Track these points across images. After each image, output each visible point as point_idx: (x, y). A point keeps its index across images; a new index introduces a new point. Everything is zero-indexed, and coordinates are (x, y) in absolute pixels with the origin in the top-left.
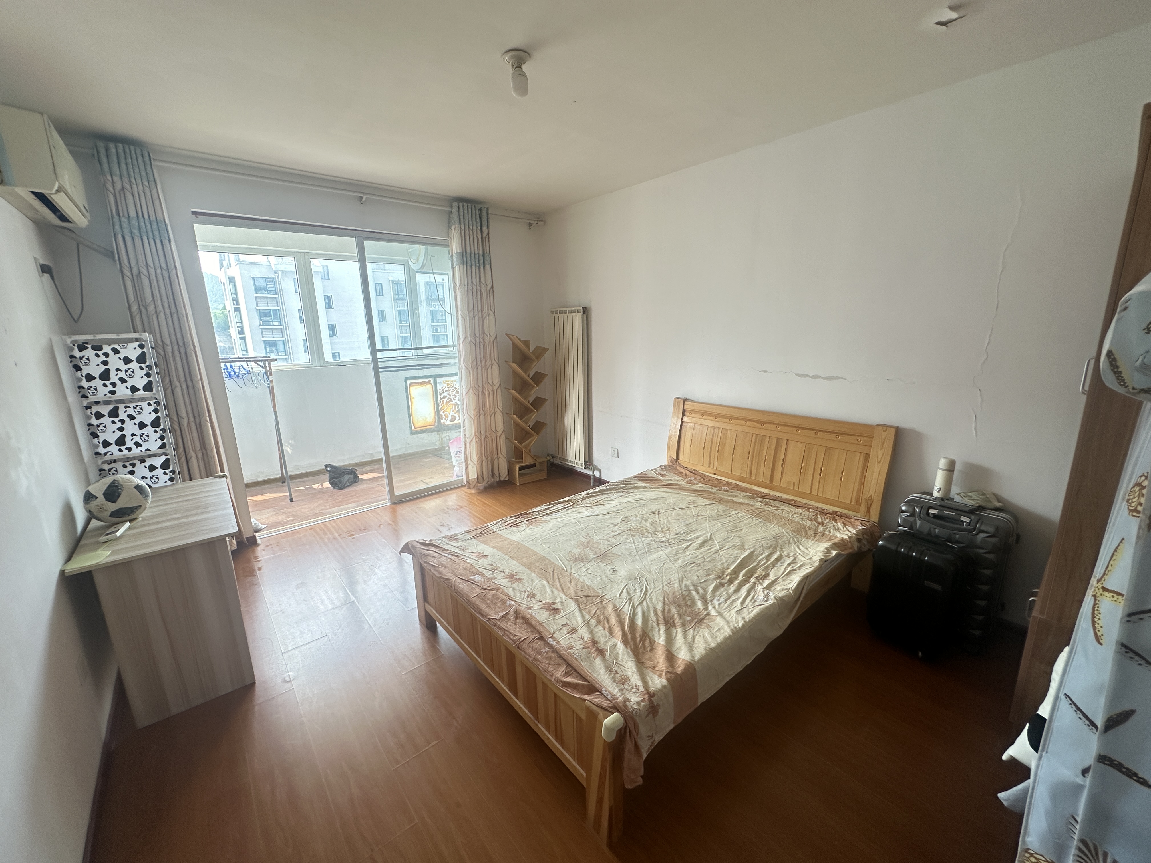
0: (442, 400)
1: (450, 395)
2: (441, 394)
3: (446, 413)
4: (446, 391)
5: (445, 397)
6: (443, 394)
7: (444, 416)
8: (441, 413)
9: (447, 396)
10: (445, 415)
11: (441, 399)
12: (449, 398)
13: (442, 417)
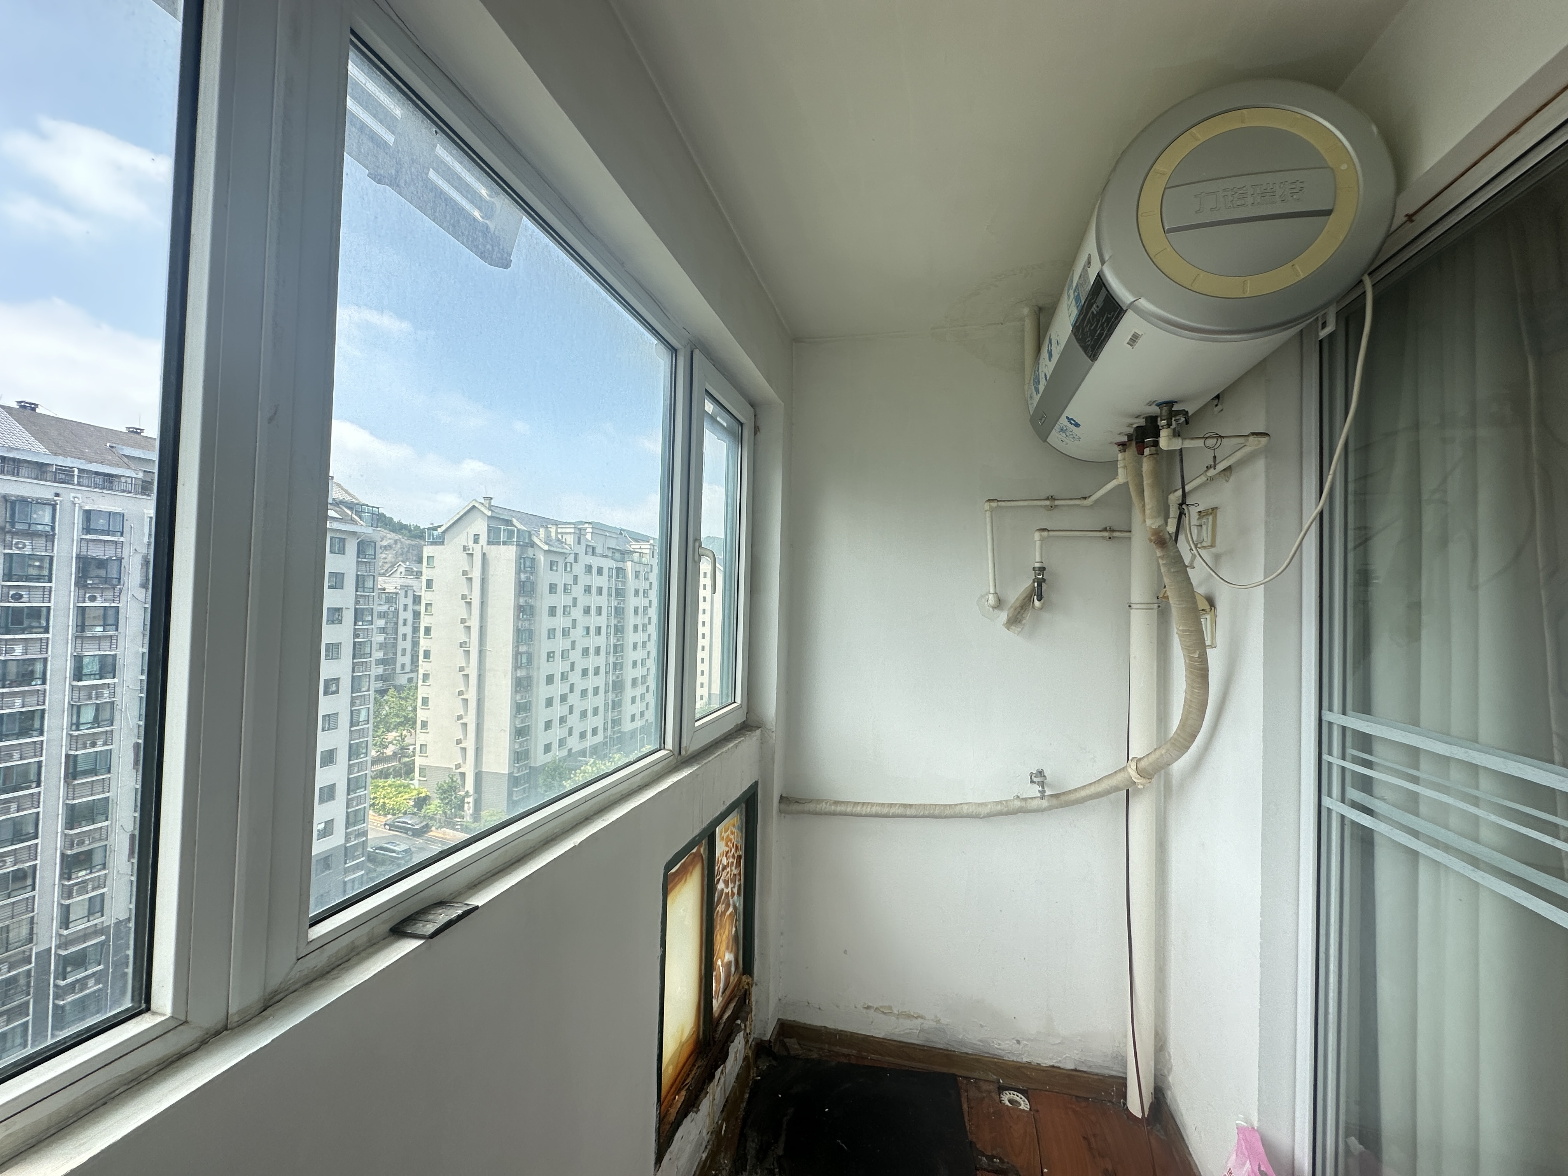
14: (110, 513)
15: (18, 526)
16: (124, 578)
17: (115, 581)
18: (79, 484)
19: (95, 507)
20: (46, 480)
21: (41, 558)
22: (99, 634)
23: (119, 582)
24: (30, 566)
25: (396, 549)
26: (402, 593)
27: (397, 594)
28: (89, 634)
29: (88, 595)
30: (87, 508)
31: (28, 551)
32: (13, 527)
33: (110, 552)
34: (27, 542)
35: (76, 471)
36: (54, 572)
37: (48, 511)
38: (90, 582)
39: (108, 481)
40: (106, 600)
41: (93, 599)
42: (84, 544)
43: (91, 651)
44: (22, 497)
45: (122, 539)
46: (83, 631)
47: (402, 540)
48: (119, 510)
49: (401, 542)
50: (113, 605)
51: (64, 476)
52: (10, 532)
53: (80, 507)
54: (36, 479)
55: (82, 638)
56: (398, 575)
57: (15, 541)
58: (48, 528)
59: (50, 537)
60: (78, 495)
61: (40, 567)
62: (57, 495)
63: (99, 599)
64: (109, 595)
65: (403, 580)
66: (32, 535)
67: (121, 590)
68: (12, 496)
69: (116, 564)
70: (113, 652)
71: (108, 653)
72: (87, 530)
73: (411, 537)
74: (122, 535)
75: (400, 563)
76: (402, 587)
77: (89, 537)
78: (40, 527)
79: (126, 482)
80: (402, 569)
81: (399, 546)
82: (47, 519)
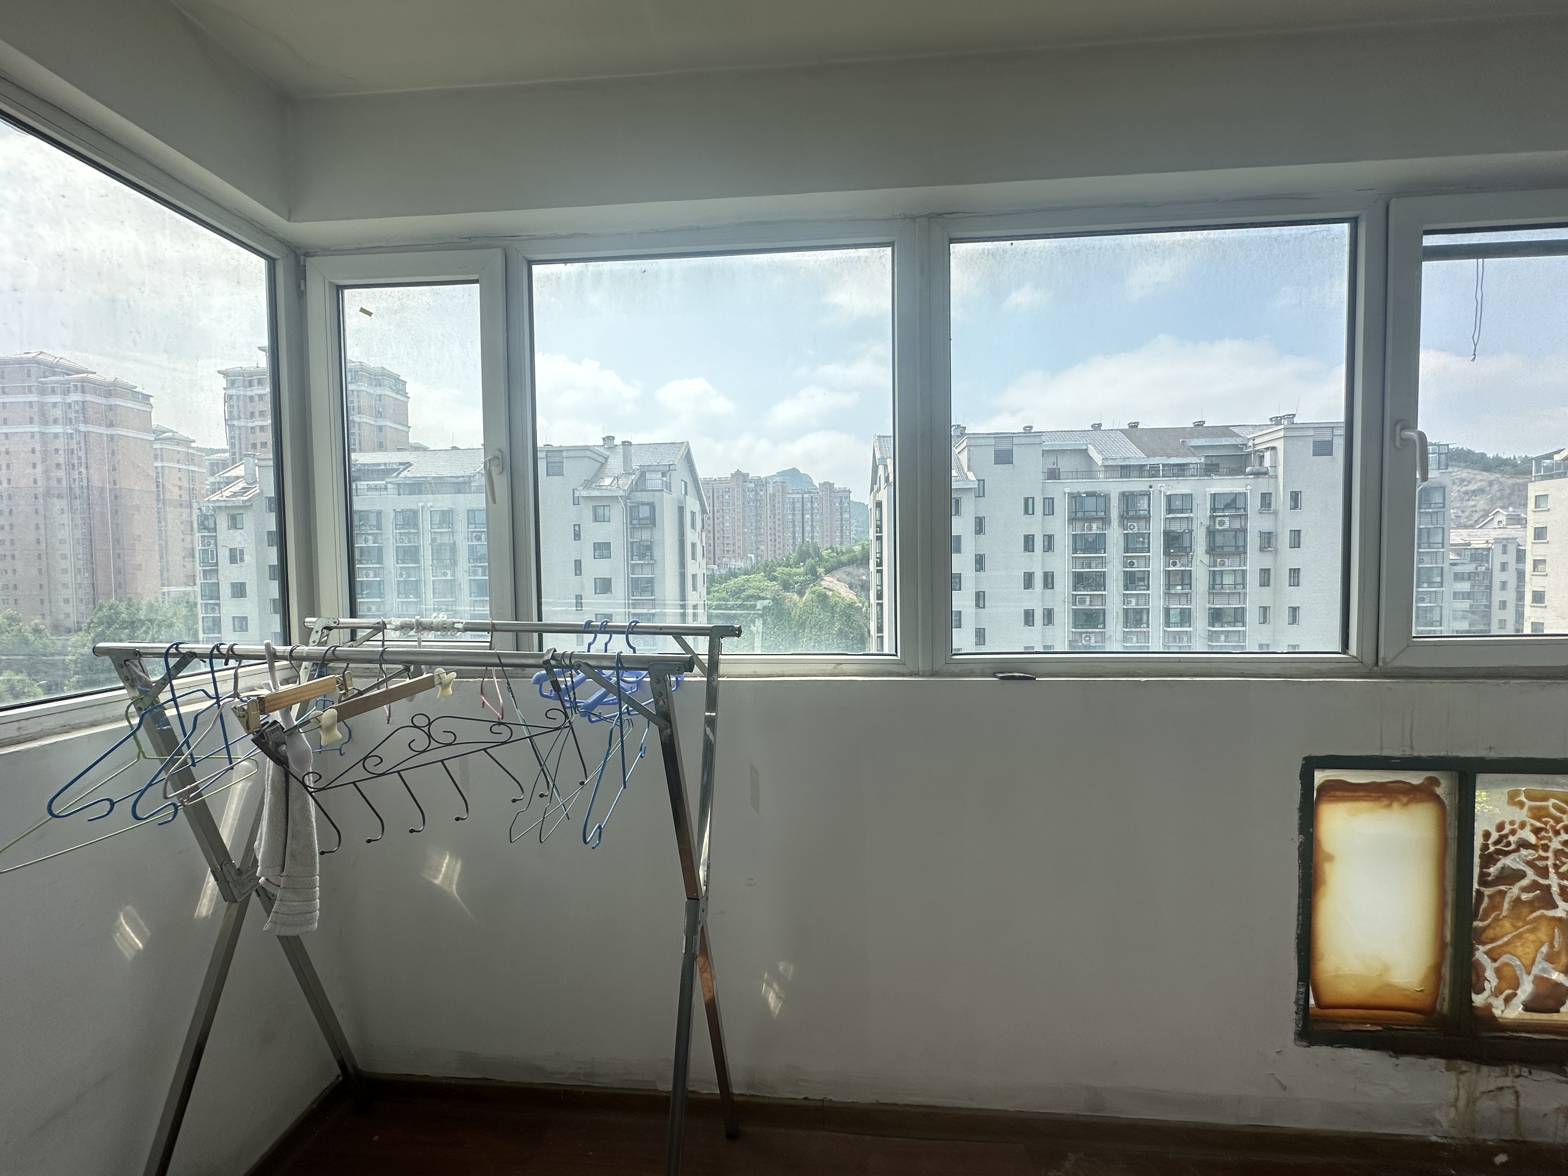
0: (1488, 891)
1: (1544, 872)
2: (1488, 860)
3: (1505, 958)
4: (1524, 844)
5: (1512, 876)
6: (1506, 861)
7: (1489, 974)
8: (1481, 954)
9: (1522, 875)
10: (1498, 971)
11: (1483, 882)
12: (1535, 885)
13: (1482, 978)
14: (1183, 495)
15: (1131, 514)
16: (1194, 547)
17: (1188, 550)
18: (1163, 476)
19: (1173, 492)
20: (1145, 477)
21: (1143, 535)
22: (1179, 592)
23: (1191, 550)
24: (1137, 542)
25: (1493, 491)
26: (1498, 549)
27: (1489, 549)
28: (1173, 592)
29: (1171, 561)
30: (1168, 493)
31: (1136, 531)
32: (1128, 514)
33: (1184, 526)
34: (1135, 524)
35: (1161, 465)
36: (1151, 545)
37: (1146, 498)
38: (1172, 551)
39: (1180, 470)
40: (1183, 565)
41: (1175, 564)
42: (1168, 520)
43: (1175, 606)
44: (1131, 492)
45: (1192, 515)
46: (1169, 589)
47: (1502, 479)
48: (1188, 491)
49: (1500, 483)
50: (1188, 568)
51: (1153, 472)
52: (1126, 517)
53: (1164, 493)
54: (1139, 477)
55: (1169, 594)
56: (1495, 524)
57: (1129, 524)
58: (1146, 513)
59: (1147, 519)
60: (1164, 485)
61: (1143, 542)
62: (1151, 487)
63: (1178, 564)
64: (1184, 560)
65: (1499, 531)
66: (1138, 518)
67: (1192, 556)
68: (1127, 492)
69: (1188, 535)
70: (1189, 607)
71: (1185, 607)
72: (1169, 511)
73: (1515, 474)
74: (1191, 512)
75: (1498, 509)
76: (1497, 541)
77: (1170, 516)
78: (1142, 512)
79: (1194, 468)
80: (1502, 517)
81: (1496, 487)
82: (1146, 507)
